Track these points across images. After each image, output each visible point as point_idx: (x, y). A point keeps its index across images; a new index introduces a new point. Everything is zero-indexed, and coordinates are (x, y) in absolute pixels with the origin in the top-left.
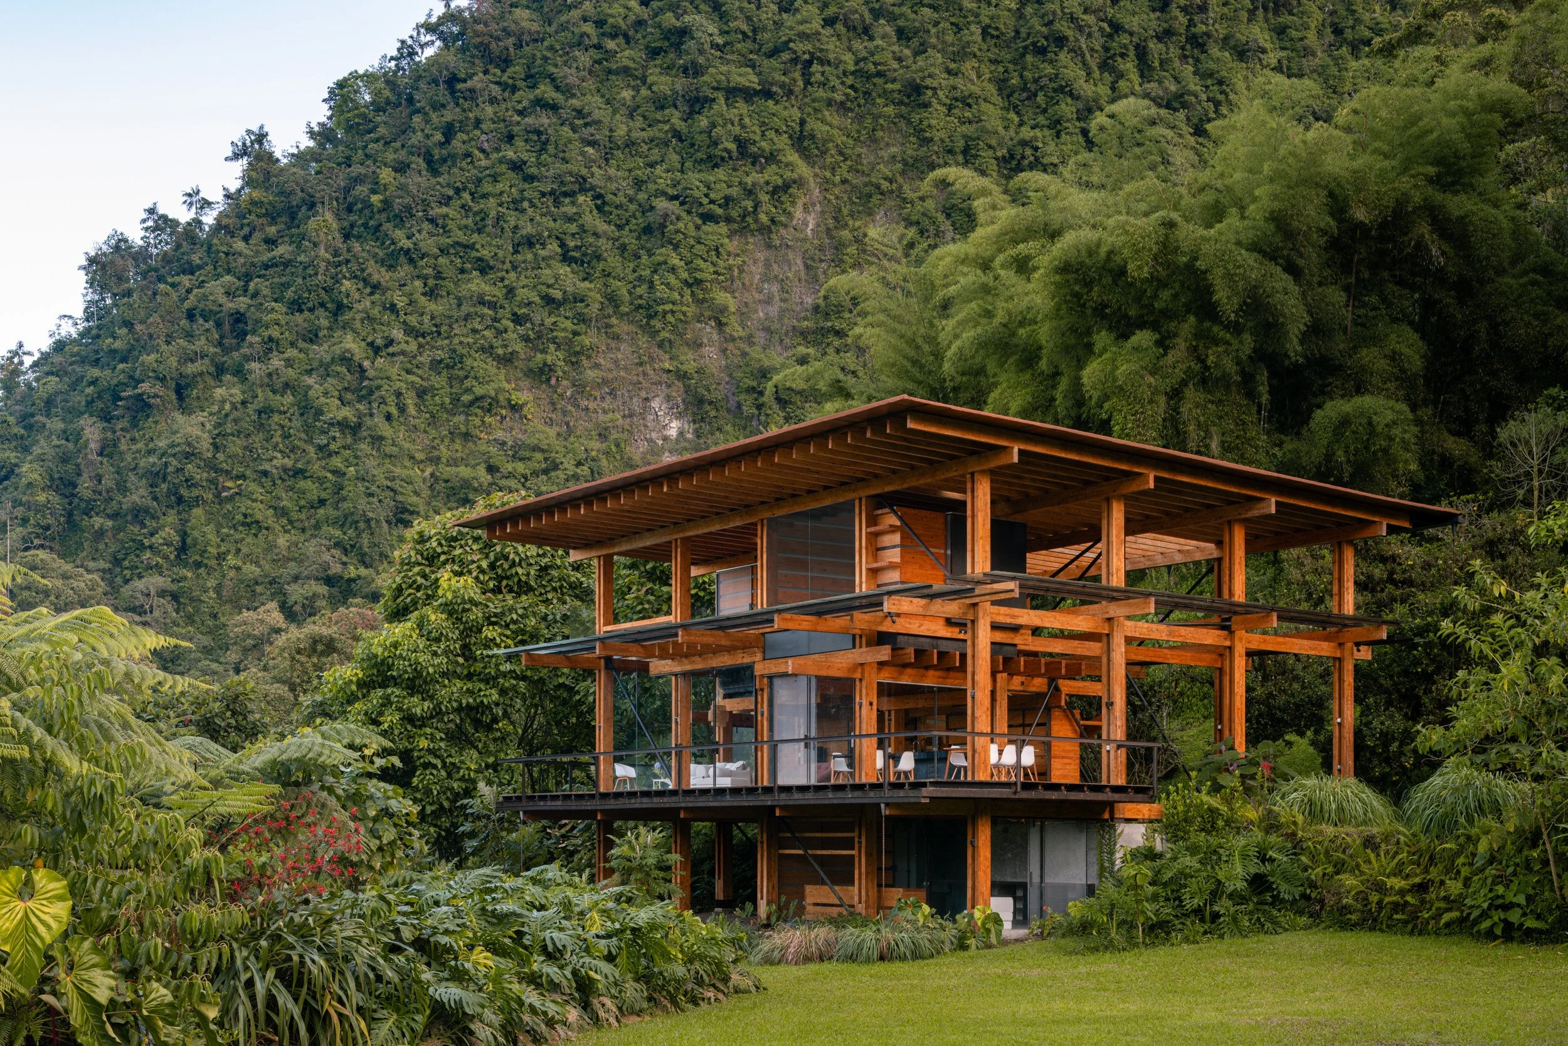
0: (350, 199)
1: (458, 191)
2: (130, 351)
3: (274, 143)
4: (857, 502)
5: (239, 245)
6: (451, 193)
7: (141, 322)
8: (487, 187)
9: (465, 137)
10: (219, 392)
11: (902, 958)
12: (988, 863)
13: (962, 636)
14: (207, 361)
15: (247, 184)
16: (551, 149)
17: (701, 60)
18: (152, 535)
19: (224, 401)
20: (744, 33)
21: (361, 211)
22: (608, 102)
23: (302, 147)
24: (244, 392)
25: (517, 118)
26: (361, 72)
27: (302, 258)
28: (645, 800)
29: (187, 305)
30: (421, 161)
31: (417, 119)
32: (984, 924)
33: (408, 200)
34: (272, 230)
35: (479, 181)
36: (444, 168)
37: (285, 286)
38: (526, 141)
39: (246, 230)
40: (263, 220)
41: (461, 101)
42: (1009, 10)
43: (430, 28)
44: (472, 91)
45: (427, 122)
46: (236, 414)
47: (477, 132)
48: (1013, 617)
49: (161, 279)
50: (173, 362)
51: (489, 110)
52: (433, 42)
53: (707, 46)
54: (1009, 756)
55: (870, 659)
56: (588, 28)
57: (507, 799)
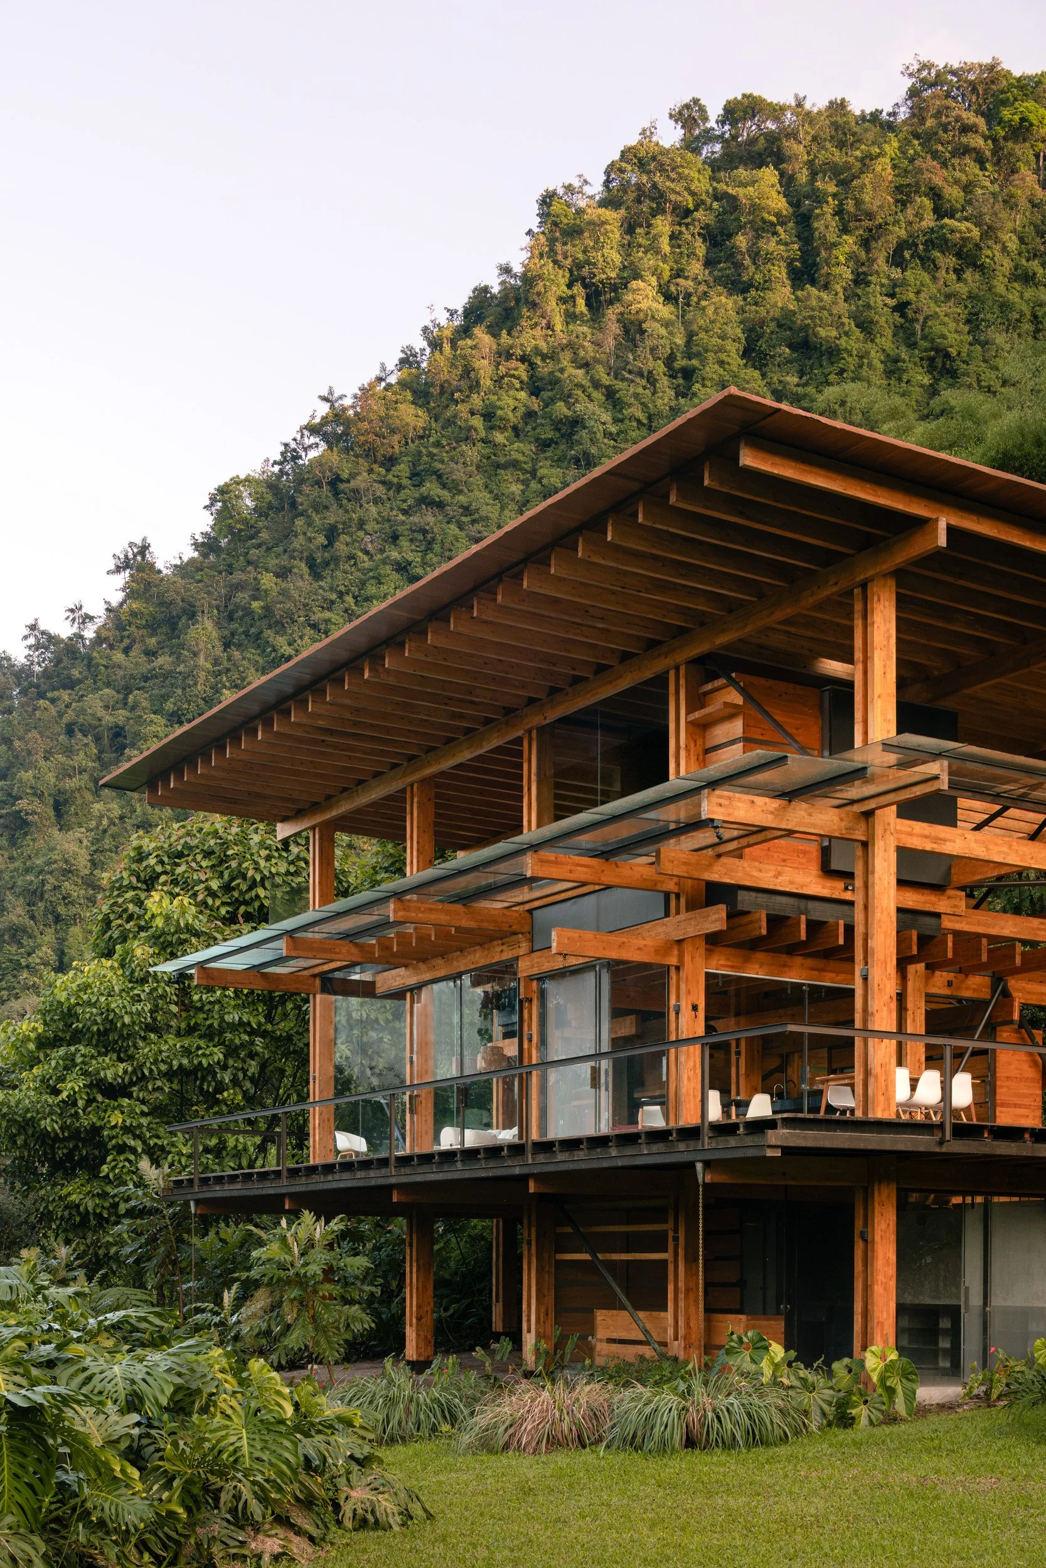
0: (231, 607)
1: (341, 595)
2: (8, 769)
3: (156, 555)
4: (672, 674)
5: (118, 657)
6: (334, 596)
7: (19, 739)
8: (371, 589)
9: (348, 539)
10: (98, 807)
11: (729, 1445)
12: (892, 1271)
13: (848, 896)
14: (86, 776)
15: (128, 596)
16: (437, 548)
17: (594, 450)
18: (29, 954)
19: (101, 817)
20: (639, 421)
21: (242, 618)
22: (496, 498)
23: (185, 559)
24: (122, 807)
25: (401, 517)
26: (242, 477)
27: (181, 668)
28: (346, 1175)
29: (66, 719)
30: (303, 565)
31: (299, 522)
32: (883, 1379)
33: (289, 605)
34: (152, 642)
35: (363, 584)
36: (326, 572)
37: (165, 698)
38: (411, 540)
39: (126, 641)
40: (144, 632)
41: (345, 502)
42: (922, 386)
43: (313, 429)
44: (356, 491)
45: (309, 525)
46: (113, 830)
47: (361, 534)
48: (937, 840)
49: (41, 695)
50: (51, 778)
51: (373, 510)
52: (317, 445)
53: (599, 435)
54: (929, 1089)
55: (692, 931)
56: (477, 422)
57: (178, 1183)
